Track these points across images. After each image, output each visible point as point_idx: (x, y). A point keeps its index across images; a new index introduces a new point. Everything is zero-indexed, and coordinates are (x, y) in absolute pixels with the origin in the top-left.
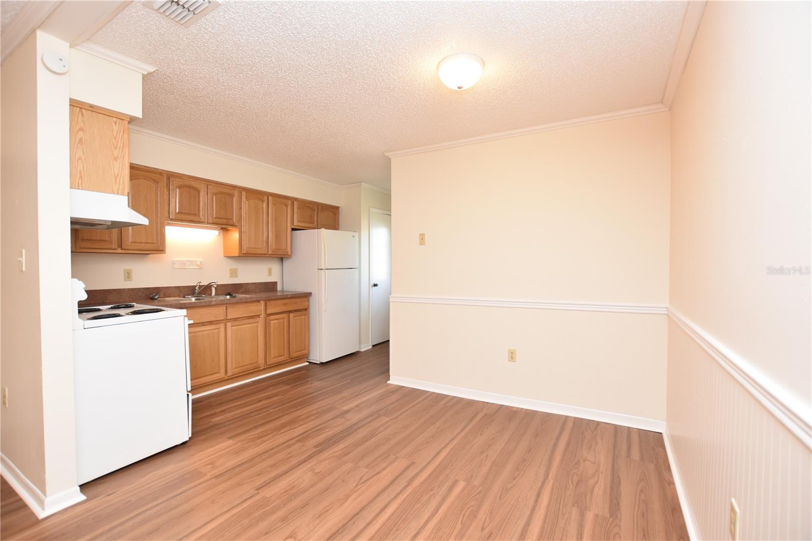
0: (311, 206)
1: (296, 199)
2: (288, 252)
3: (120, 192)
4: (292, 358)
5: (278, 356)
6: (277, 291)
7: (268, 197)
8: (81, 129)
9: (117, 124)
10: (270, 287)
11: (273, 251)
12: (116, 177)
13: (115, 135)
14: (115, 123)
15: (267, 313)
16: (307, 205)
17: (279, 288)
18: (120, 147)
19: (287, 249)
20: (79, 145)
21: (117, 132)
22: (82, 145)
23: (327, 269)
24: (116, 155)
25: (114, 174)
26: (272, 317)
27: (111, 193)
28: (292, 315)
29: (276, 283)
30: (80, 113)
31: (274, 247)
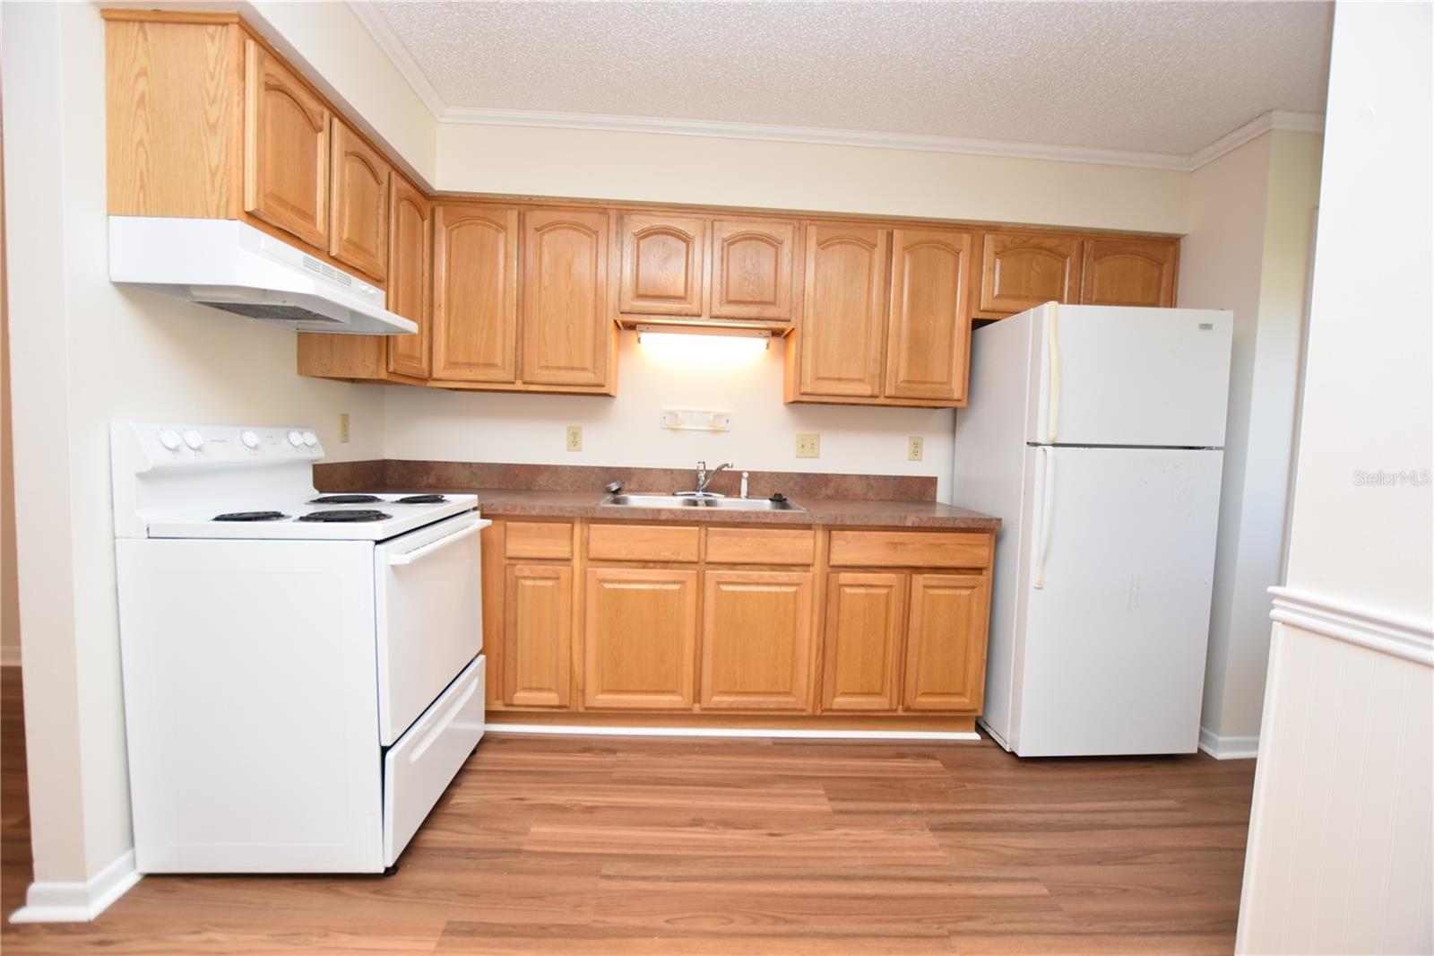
0: (1048, 243)
1: (993, 228)
2: (952, 391)
3: (222, 211)
4: (907, 709)
5: (859, 691)
6: (933, 502)
7: (890, 236)
8: (143, 73)
9: (217, 40)
10: (919, 490)
11: (897, 388)
12: (213, 175)
13: (212, 69)
14: (213, 38)
15: (831, 564)
16: (1035, 241)
17: (942, 495)
18: (223, 95)
19: (949, 382)
20: (139, 112)
21: (216, 59)
22: (145, 110)
23: (1055, 445)
24: (212, 120)
25: (210, 167)
26: (846, 577)
27: (203, 218)
28: (919, 580)
29: (932, 481)
30: (141, 35)
31: (901, 378)
